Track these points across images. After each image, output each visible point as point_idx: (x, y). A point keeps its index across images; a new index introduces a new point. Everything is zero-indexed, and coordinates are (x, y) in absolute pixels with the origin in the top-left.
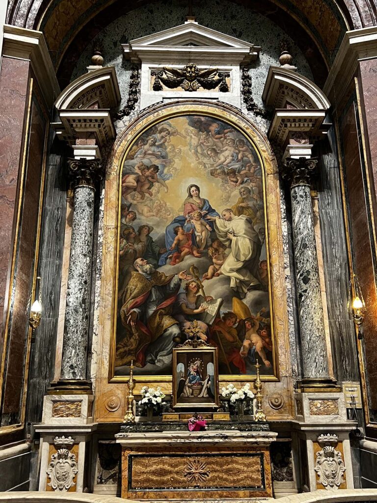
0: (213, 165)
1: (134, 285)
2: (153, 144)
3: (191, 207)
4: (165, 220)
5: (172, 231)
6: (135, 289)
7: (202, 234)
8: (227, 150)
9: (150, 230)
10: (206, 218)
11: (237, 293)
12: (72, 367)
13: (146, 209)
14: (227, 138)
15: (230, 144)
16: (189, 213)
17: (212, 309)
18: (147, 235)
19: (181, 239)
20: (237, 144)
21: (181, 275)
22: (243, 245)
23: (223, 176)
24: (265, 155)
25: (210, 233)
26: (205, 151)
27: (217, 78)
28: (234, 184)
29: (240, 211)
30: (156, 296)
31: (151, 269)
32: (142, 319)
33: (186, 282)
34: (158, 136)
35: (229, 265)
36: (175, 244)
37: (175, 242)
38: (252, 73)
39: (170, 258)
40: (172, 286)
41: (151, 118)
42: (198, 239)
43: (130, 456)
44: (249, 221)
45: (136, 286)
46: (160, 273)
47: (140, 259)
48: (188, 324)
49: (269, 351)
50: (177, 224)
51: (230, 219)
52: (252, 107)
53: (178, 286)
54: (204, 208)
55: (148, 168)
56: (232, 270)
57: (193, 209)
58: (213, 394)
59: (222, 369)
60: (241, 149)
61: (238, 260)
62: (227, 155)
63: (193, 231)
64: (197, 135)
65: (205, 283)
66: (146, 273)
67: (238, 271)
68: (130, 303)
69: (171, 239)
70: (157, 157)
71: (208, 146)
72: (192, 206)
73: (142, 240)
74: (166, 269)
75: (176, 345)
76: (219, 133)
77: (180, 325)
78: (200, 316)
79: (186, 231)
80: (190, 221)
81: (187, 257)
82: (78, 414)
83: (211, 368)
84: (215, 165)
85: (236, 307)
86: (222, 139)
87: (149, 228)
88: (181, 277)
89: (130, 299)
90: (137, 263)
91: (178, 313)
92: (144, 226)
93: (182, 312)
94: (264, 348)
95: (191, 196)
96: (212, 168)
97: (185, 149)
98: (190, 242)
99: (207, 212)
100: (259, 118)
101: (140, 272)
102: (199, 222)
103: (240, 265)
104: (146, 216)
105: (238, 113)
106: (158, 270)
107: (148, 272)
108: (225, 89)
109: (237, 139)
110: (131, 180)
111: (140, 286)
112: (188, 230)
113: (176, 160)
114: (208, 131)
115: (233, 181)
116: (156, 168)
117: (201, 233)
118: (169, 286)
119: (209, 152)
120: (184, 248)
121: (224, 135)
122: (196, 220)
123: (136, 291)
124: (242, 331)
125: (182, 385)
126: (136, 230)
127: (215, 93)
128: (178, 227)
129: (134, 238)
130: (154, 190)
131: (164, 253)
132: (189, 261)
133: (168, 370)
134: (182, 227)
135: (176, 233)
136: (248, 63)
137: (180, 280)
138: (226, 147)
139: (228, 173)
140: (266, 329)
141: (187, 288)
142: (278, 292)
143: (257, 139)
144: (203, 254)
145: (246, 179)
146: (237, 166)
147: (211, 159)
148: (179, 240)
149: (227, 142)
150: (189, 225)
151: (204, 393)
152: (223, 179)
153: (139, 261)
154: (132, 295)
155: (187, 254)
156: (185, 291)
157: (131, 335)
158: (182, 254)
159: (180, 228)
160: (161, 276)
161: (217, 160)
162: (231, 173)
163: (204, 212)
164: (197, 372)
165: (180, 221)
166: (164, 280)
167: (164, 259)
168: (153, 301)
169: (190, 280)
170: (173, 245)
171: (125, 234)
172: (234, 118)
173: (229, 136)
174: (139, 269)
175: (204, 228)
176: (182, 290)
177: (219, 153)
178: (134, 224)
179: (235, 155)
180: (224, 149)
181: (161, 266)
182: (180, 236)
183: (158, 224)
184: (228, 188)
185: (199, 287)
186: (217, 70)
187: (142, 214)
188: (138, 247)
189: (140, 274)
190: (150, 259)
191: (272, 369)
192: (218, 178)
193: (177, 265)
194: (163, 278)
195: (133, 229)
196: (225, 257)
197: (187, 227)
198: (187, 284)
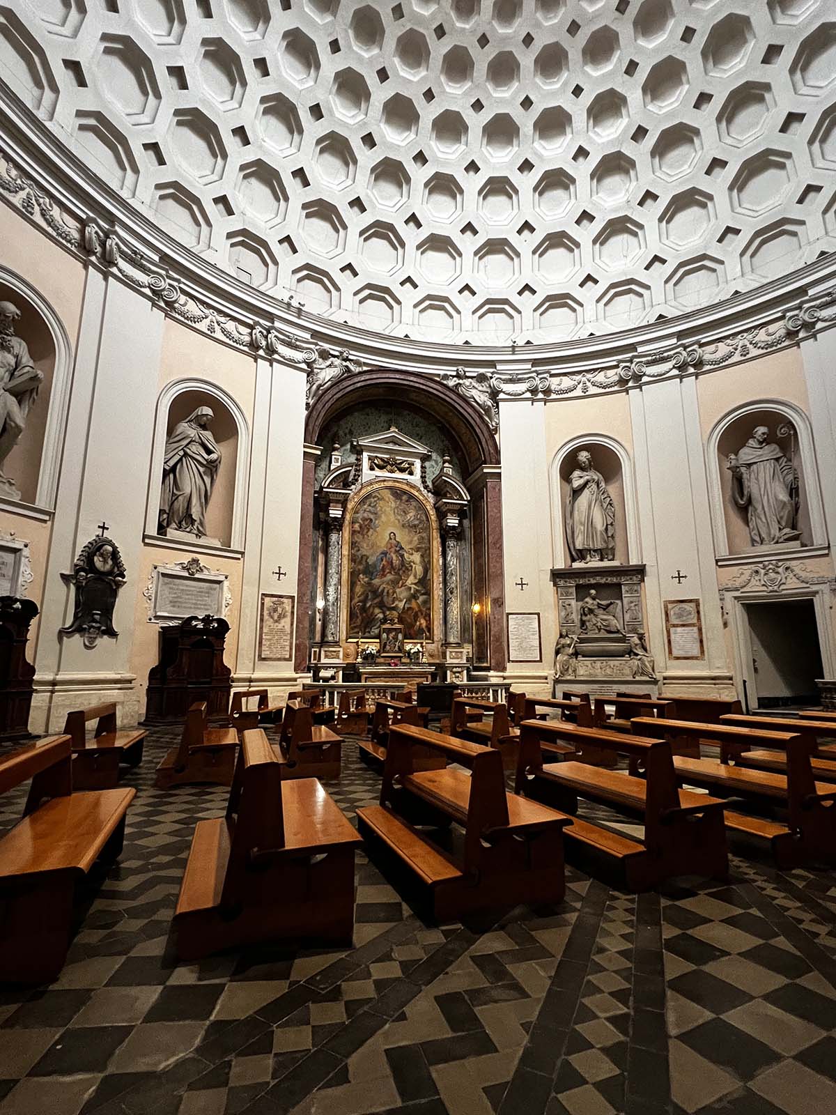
0: (404, 521)
1: (359, 590)
2: (370, 505)
3: (390, 545)
5: (380, 559)
6: (359, 592)
9: (367, 558)
10: (399, 553)
11: (414, 597)
12: (332, 634)
13: (365, 545)
15: (413, 508)
16: (389, 549)
17: (401, 605)
18: (366, 561)
20: (417, 509)
22: (419, 569)
23: (409, 528)
24: (432, 517)
25: (401, 562)
26: (399, 512)
27: (407, 466)
28: (415, 533)
29: (418, 550)
30: (371, 596)
31: (368, 581)
32: (364, 609)
35: (411, 580)
37: (382, 566)
38: (427, 464)
39: (379, 575)
40: (380, 591)
41: (369, 488)
42: (394, 564)
43: (366, 678)
44: (422, 556)
48: (388, 613)
49: (429, 629)
50: (383, 555)
51: (412, 554)
52: (426, 487)
53: (383, 591)
54: (398, 547)
55: (367, 520)
56: (412, 584)
57: (392, 546)
58: (400, 650)
59: (405, 637)
60: (419, 512)
61: (416, 578)
62: (411, 515)
63: (391, 559)
65: (398, 590)
68: (356, 600)
69: (379, 564)
70: (372, 513)
71: (401, 509)
73: (363, 564)
74: (376, 581)
75: (383, 623)
77: (384, 613)
78: (394, 609)
79: (387, 560)
80: (390, 554)
81: (388, 575)
82: (338, 657)
83: (400, 636)
85: (414, 605)
86: (409, 505)
88: (384, 586)
89: (356, 597)
90: (360, 577)
91: (382, 605)
92: (364, 555)
93: (385, 606)
94: (427, 626)
95: (391, 539)
96: (403, 523)
97: (388, 509)
98: (390, 566)
99: (399, 549)
100: (430, 494)
101: (362, 582)
102: (395, 555)
103: (417, 581)
104: (365, 550)
105: (419, 490)
106: (371, 582)
107: (366, 583)
108: (411, 473)
109: (417, 506)
110: (357, 526)
111: (362, 590)
112: (389, 559)
113: (383, 516)
114: (401, 500)
115: (414, 531)
116: (371, 520)
117: (396, 562)
118: (378, 591)
119: (401, 513)
120: (386, 570)
121: (410, 503)
122: (393, 553)
124: (416, 618)
125: (385, 644)
126: (360, 557)
127: (405, 476)
129: (358, 562)
130: (370, 533)
131: (375, 572)
132: (389, 577)
133: (378, 637)
134: (385, 557)
135: (382, 560)
136: (425, 458)
137: (384, 588)
139: (411, 527)
140: (428, 617)
141: (388, 593)
142: (436, 597)
143: (428, 507)
144: (397, 574)
145: (421, 531)
146: (417, 522)
147: (403, 517)
148: (384, 565)
150: (389, 556)
151: (397, 649)
152: (409, 530)
153: (361, 575)
154: (358, 595)
155: (388, 573)
157: (358, 617)
158: (386, 573)
160: (374, 585)
161: (406, 518)
162: (413, 527)
163: (398, 549)
164: (393, 638)
165: (385, 554)
166: (375, 587)
167: (375, 575)
168: (369, 599)
169: (389, 588)
170: (381, 568)
171: (353, 559)
172: (417, 494)
173: (413, 504)
174: (361, 580)
175: (398, 558)
176: (385, 594)
177: (407, 514)
178: (358, 553)
179: (416, 516)
180: (410, 511)
181: (373, 579)
182: (384, 562)
184: (411, 535)
185: (394, 592)
186: (407, 461)
187: (362, 547)
188: (361, 567)
190: (368, 575)
191: (430, 638)
192: (406, 529)
193: (382, 579)
195: (358, 557)
196: (408, 576)
198: (388, 590)
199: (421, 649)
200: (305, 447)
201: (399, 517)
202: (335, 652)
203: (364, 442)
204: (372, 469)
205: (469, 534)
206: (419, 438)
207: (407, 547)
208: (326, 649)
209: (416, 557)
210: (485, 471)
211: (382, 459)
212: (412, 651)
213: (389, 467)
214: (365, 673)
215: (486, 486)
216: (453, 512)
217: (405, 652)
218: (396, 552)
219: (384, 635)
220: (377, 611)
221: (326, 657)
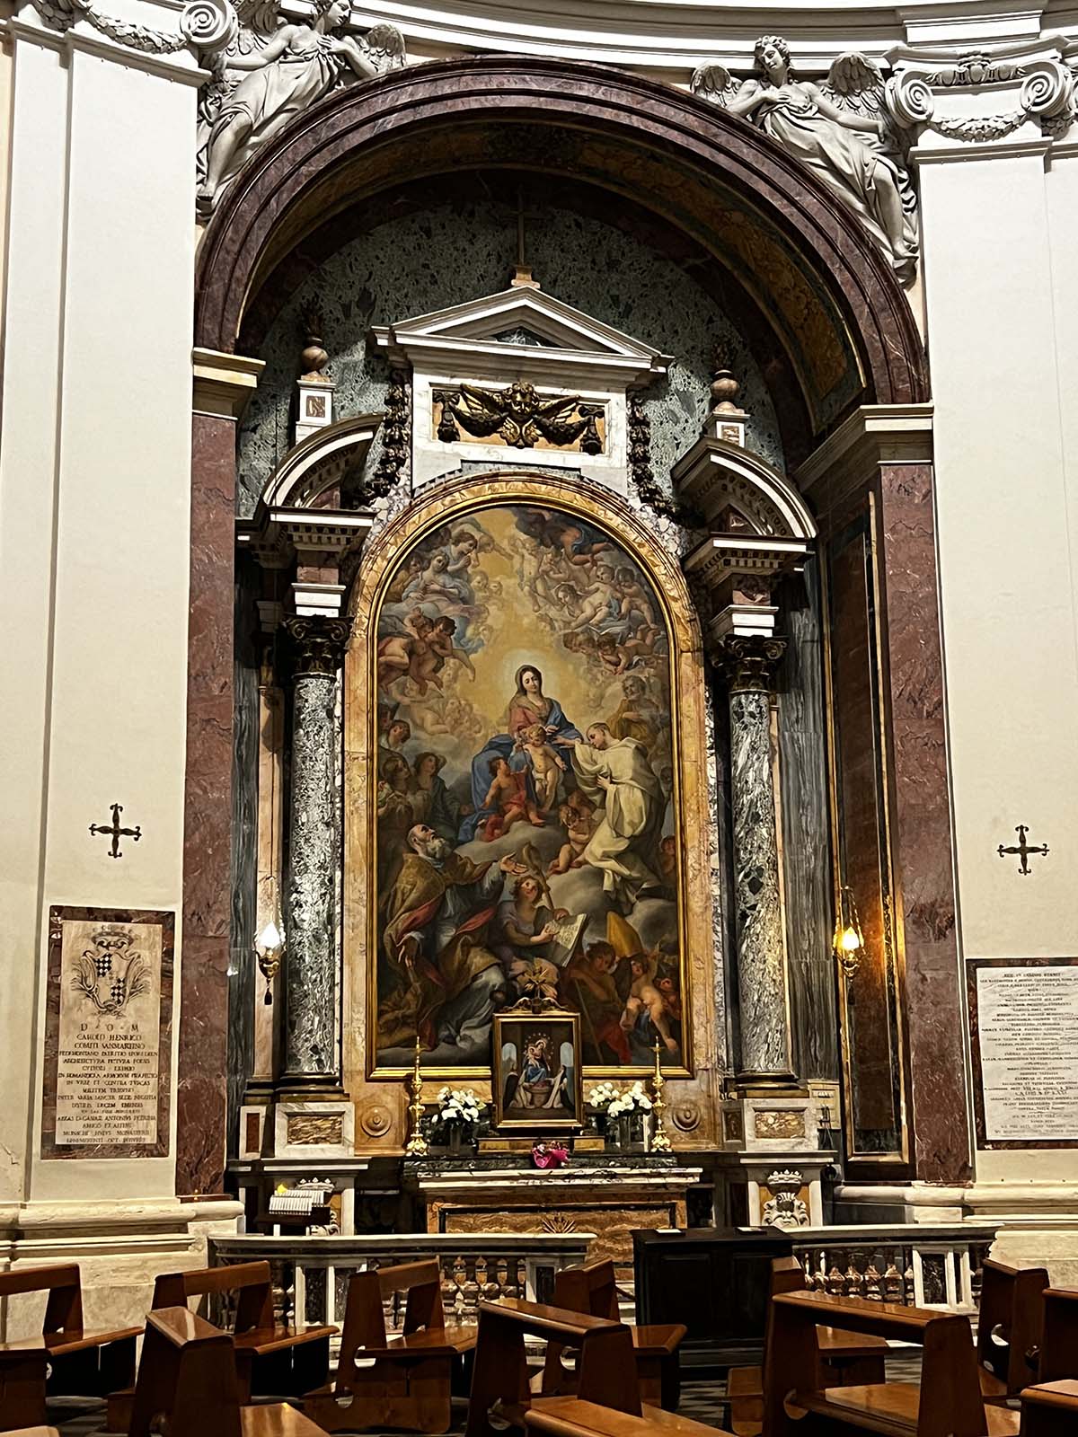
0: (569, 623)
1: (409, 882)
2: (442, 570)
3: (523, 716)
4: (471, 743)
5: (485, 766)
6: (411, 890)
7: (546, 777)
8: (597, 590)
9: (439, 763)
10: (555, 742)
11: (615, 903)
12: (315, 1049)
13: (429, 717)
14: (599, 563)
15: (604, 576)
16: (519, 729)
17: (567, 936)
18: (434, 776)
19: (503, 786)
20: (618, 578)
21: (505, 863)
22: (630, 800)
23: (590, 650)
24: (676, 607)
25: (561, 775)
26: (553, 591)
27: (576, 418)
28: (612, 668)
29: (624, 729)
30: (454, 909)
31: (442, 848)
32: (428, 954)
33: (516, 878)
34: (453, 550)
35: (601, 844)
36: (492, 797)
37: (492, 792)
38: (652, 410)
39: (483, 826)
40: (487, 885)
41: (439, 507)
42: (538, 785)
43: (443, 1212)
44: (641, 752)
45: (414, 885)
46: (461, 859)
47: (421, 826)
48: (519, 966)
49: (676, 1021)
50: (496, 753)
51: (603, 746)
52: (650, 496)
53: (498, 886)
54: (551, 720)
55: (433, 624)
56: (606, 856)
57: (528, 720)
58: (571, 1103)
59: (587, 1056)
60: (626, 590)
61: (619, 835)
62: (597, 602)
63: (528, 768)
64: (535, 553)
65: (554, 882)
66: (433, 856)
67: (619, 857)
68: (401, 920)
69: (484, 786)
70: (452, 600)
71: (558, 581)
72: (525, 714)
73: (423, 786)
74: (473, 850)
75: (499, 1007)
76: (579, 550)
77: (504, 967)
78: (546, 949)
79: (513, 769)
80: (521, 746)
81: (516, 824)
82: (338, 1138)
83: (567, 1053)
84: (573, 624)
85: (614, 934)
86: (588, 564)
87: (437, 760)
88: (503, 867)
89: (402, 910)
90: (414, 835)
91: (497, 941)
92: (427, 754)
93: (507, 941)
94: (664, 1015)
95: (522, 691)
96: (567, 631)
97: (510, 583)
98: (523, 793)
99: (556, 729)
100: (664, 522)
101: (421, 855)
102: (540, 751)
103: (622, 845)
104: (430, 734)
105: (623, 509)
106: (456, 851)
107: (437, 856)
108: (593, 447)
109: (619, 568)
110: (396, 648)
111: (421, 884)
112: (518, 767)
113: (493, 609)
114: (559, 546)
115: (609, 662)
116: (449, 624)
117: (545, 775)
118: (482, 888)
119: (561, 595)
120: (509, 806)
121: (592, 557)
122: (533, 744)
123: (413, 896)
124: (624, 984)
125: (512, 1084)
126: (411, 762)
127: (571, 456)
128: (499, 758)
129: (406, 779)
130: (445, 674)
131: (469, 815)
132: (521, 833)
133: (486, 1056)
134: (505, 759)
135: (494, 772)
136: (643, 388)
137: (504, 873)
138: (596, 585)
139: (599, 645)
140: (670, 978)
141: (517, 891)
142: (696, 904)
143: (659, 571)
144: (548, 820)
145: (636, 659)
146: (617, 629)
147: (565, 609)
148: (500, 789)
149: (599, 573)
150: (520, 756)
151: (555, 1101)
152: (589, 655)
153: (417, 830)
154: (406, 904)
155: (516, 818)
156: (512, 898)
157: (408, 986)
158: (507, 817)
159: (502, 761)
160: (465, 865)
161: (578, 612)
162: (605, 644)
163: (549, 728)
164: (542, 1061)
165: (502, 747)
166: (471, 873)
167: (469, 827)
168: (449, 917)
169: (522, 875)
170: (488, 798)
171: (387, 769)
172: (615, 521)
173: (602, 560)
174: (418, 848)
175: (551, 764)
176: (506, 895)
177: (581, 596)
178: (405, 749)
179: (614, 603)
180: (593, 587)
181: (463, 843)
182: (500, 779)
183: (456, 753)
184: (599, 676)
185: (541, 889)
186: (575, 400)
187: (421, 727)
188: (415, 799)
189: (420, 858)
190: (441, 828)
191: (681, 1056)
192: (580, 654)
193: (496, 842)
194: (468, 869)
195: (404, 760)
196: (592, 828)
197: (515, 759)
198: (516, 883)
199: (646, 1103)
200: (197, 360)
201: (553, 612)
202: (325, 1116)
203: (419, 335)
204: (447, 435)
205: (815, 662)
206: (621, 314)
207: (582, 725)
208: (295, 1108)
209: (620, 758)
210: (871, 426)
211: (484, 398)
212: (614, 1109)
213: (509, 423)
214: (442, 1196)
215: (874, 484)
216: (751, 585)
217: (588, 1111)
218: (545, 738)
219: (509, 1052)
220: (478, 959)
221: (294, 1135)
